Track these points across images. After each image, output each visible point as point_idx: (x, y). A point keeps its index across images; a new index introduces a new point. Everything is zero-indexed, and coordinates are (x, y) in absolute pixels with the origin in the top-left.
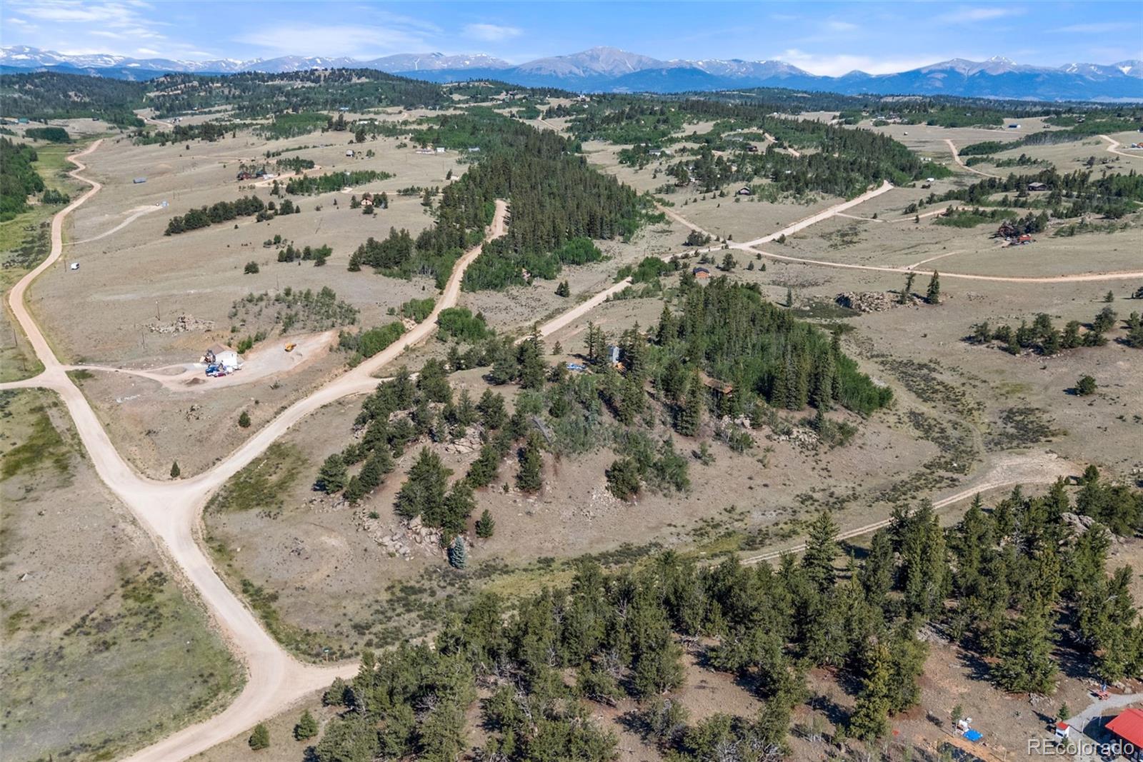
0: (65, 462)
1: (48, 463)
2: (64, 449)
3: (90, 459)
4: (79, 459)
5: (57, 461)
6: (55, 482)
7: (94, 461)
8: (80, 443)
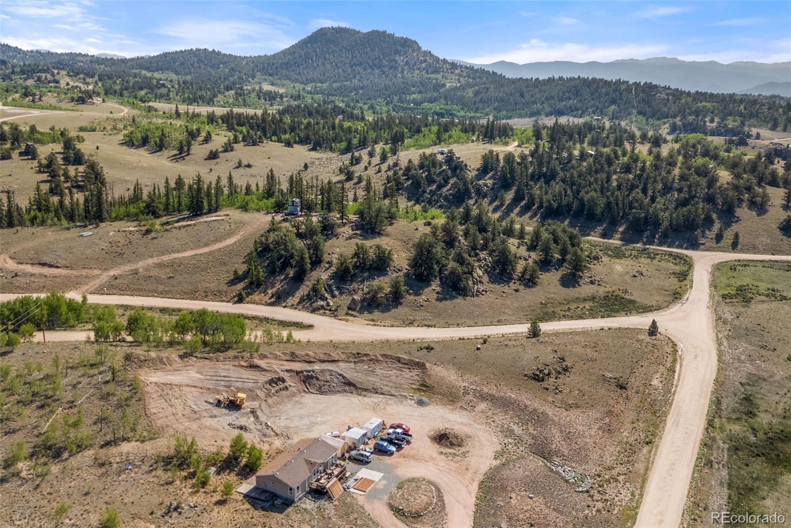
0: (742, 408)
1: (764, 419)
2: (736, 428)
3: (713, 393)
4: (724, 402)
5: (751, 414)
6: (765, 387)
7: (710, 386)
8: (710, 424)
